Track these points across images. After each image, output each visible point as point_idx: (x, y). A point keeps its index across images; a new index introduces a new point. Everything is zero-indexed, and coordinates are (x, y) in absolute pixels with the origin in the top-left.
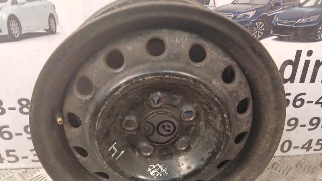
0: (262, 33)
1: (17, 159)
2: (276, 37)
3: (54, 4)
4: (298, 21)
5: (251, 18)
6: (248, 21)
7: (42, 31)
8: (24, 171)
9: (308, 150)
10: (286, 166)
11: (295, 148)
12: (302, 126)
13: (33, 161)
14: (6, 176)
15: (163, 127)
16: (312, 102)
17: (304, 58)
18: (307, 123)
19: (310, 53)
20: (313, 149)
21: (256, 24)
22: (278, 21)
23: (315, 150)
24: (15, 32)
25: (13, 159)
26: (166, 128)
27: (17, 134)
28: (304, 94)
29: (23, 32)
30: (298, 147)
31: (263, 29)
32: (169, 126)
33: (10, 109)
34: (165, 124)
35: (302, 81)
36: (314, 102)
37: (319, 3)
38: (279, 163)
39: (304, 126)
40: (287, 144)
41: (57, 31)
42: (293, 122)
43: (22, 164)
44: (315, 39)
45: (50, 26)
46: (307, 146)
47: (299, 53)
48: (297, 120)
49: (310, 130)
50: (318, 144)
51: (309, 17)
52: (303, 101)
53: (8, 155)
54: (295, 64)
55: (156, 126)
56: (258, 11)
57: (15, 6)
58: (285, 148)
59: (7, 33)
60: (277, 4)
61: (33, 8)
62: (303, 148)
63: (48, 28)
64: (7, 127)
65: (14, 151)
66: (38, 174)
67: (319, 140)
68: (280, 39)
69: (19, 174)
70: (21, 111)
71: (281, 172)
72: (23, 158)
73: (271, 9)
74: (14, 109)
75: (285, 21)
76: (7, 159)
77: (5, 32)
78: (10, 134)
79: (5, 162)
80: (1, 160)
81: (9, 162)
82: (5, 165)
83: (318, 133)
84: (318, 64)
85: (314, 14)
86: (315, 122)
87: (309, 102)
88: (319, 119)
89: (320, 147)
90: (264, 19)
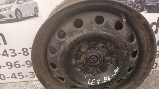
0: (139, 10)
1: (23, 77)
2: (147, 11)
3: (37, 2)
4: (158, 2)
5: (134, 2)
6: (132, 4)
7: (32, 16)
8: (27, 82)
10: (155, 76)
13: (31, 77)
14: (18, 85)
15: (92, 58)
21: (137, 5)
22: (148, 3)
24: (19, 17)
25: (21, 77)
26: (93, 59)
27: (22, 65)
29: (23, 17)
31: (140, 8)
32: (94, 58)
33: (19, 53)
34: (93, 57)
38: (151, 74)
40: (155, 65)
41: (39, 15)
42: (157, 53)
43: (25, 79)
45: (35, 13)
53: (19, 75)
54: (157, 24)
55: (88, 58)
57: (18, 5)
58: (154, 67)
59: (16, 18)
61: (27, 5)
63: (34, 14)
64: (18, 62)
65: (21, 73)
66: (33, 84)
68: (149, 12)
69: (25, 84)
70: (24, 54)
72: (26, 76)
74: (20, 53)
75: (151, 3)
76: (18, 77)
77: (14, 17)
78: (19, 65)
79: (18, 78)
80: (16, 78)
81: (19, 78)
82: (18, 80)
90: (141, 2)
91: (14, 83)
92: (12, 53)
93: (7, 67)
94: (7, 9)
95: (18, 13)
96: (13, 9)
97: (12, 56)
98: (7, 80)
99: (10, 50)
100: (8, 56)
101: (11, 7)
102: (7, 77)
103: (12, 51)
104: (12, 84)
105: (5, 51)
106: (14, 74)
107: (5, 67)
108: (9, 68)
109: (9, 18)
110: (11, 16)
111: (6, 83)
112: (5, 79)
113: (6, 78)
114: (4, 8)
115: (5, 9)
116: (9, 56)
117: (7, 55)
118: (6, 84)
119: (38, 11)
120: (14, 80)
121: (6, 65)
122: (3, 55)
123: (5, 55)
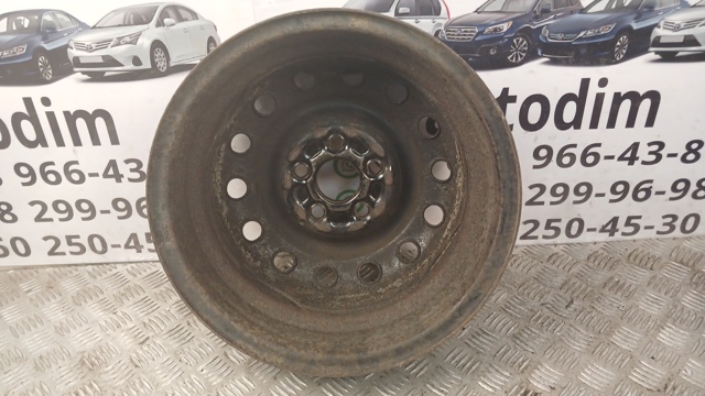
0: (524, 55)
2: (547, 59)
3: (215, 24)
4: (581, 35)
5: (506, 33)
6: (502, 38)
9: (612, 234)
10: (570, 258)
11: (589, 230)
12: (597, 195)
16: (612, 157)
17: (593, 90)
18: (607, 190)
19: (603, 82)
20: (620, 232)
21: (515, 41)
22: (549, 36)
23: (624, 234)
24: (162, 65)
28: (599, 145)
29: (172, 64)
30: (594, 230)
31: (526, 48)
35: (594, 124)
36: (616, 158)
37: (614, 6)
38: (562, 253)
39: (603, 195)
40: (576, 225)
42: (583, 189)
44: (611, 61)
46: (609, 228)
47: (585, 83)
48: (589, 186)
49: (611, 201)
50: (628, 224)
51: (598, 27)
52: (597, 156)
53: (149, 240)
54: (580, 100)
56: (516, 21)
57: (161, 29)
58: (574, 231)
59: (150, 67)
60: (546, 12)
61: (185, 31)
62: (603, 230)
67: (630, 218)
68: (554, 62)
71: (561, 267)
73: (537, 18)
75: (559, 36)
76: (147, 246)
77: (147, 64)
79: (144, 250)
80: (138, 248)
81: (151, 251)
82: (146, 255)
83: (627, 207)
84: (618, 99)
85: (605, 23)
86: (620, 190)
87: (607, 158)
88: (626, 185)
89: (631, 229)
90: (527, 33)
91: (134, 265)
92: (132, 170)
93: (115, 213)
94: (128, 39)
95: (159, 54)
96: (145, 43)
97: (130, 180)
98: (112, 255)
99: (127, 161)
100: (119, 180)
101: (139, 35)
102: (113, 246)
103: (134, 165)
104: (129, 266)
105: (113, 164)
106: (134, 236)
107: (108, 212)
108: (120, 218)
109: (130, 67)
111: (107, 264)
112: (104, 251)
113: (109, 247)
114: (119, 39)
115: (120, 41)
116: (124, 180)
117: (118, 177)
118: (108, 267)
120: (132, 255)
121: (111, 208)
122: (106, 175)
123: (110, 176)
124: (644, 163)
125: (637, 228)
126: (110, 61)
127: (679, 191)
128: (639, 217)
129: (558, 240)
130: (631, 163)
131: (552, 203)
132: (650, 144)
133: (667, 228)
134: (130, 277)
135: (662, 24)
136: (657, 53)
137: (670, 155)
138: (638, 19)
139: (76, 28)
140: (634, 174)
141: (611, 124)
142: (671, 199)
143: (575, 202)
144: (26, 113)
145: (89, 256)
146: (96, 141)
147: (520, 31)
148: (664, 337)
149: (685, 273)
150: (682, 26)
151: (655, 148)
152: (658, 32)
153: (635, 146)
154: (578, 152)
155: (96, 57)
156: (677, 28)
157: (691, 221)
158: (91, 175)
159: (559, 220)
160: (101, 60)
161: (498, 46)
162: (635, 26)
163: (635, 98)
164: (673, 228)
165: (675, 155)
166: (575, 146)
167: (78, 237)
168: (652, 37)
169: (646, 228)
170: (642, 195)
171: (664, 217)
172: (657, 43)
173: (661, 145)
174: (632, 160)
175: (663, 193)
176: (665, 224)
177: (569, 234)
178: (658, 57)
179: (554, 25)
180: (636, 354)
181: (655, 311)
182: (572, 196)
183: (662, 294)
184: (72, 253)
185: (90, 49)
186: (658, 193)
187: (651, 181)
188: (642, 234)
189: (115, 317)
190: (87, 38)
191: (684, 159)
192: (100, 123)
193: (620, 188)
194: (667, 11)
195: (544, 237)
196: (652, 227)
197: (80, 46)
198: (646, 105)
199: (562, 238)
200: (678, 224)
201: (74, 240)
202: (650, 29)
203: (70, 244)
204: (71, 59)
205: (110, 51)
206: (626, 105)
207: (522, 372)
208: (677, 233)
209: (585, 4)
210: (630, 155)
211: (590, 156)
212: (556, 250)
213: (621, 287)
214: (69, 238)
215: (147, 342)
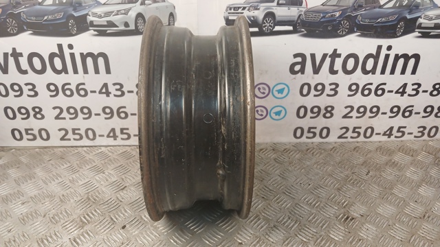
0: (347, 30)
1: (129, 137)
2: (359, 34)
3: (175, 5)
4: (379, 20)
5: (338, 18)
6: (335, 20)
9: (389, 137)
10: (366, 150)
11: (377, 134)
12: (383, 113)
16: (392, 91)
17: (384, 52)
18: (388, 111)
19: (389, 48)
20: (394, 136)
21: (342, 22)
22: (361, 20)
23: (396, 137)
24: (141, 27)
25: (126, 136)
27: (132, 114)
28: (385, 84)
30: (379, 134)
31: (348, 27)
32: (262, 111)
33: (129, 92)
35: (383, 72)
36: (394, 92)
37: (397, 5)
38: (361, 147)
39: (385, 113)
40: (369, 131)
42: (375, 110)
43: (133, 141)
44: (394, 36)
46: (388, 133)
47: (380, 48)
48: (378, 108)
49: (390, 117)
50: (398, 131)
51: (388, 16)
52: (383, 90)
53: (122, 133)
54: (376, 57)
56: (344, 11)
57: (143, 7)
58: (368, 135)
59: (134, 28)
60: (360, 6)
61: (157, 8)
62: (384, 134)
64: (125, 107)
65: (127, 129)
67: (400, 128)
68: (363, 35)
69: (132, 150)
71: (362, 153)
72: (134, 136)
73: (355, 10)
74: (132, 92)
75: (367, 20)
76: (120, 136)
77: (132, 27)
78: (126, 114)
79: (119, 139)
80: (115, 137)
81: (122, 139)
82: (119, 142)
83: (399, 121)
84: (397, 57)
85: (392, 14)
86: (396, 111)
87: (389, 91)
88: (399, 108)
89: (400, 134)
90: (349, 18)
91: (112, 147)
92: (117, 90)
93: (103, 116)
94: (123, 12)
95: (140, 21)
96: (133, 14)
97: (115, 96)
98: (99, 141)
99: (114, 84)
100: (108, 96)
101: (130, 9)
102: (100, 136)
103: (118, 87)
104: (109, 148)
105: (105, 85)
106: (113, 130)
107: (99, 115)
108: (106, 118)
109: (122, 28)
110: (126, 25)
111: (95, 146)
112: (94, 139)
113: (97, 136)
114: (118, 11)
115: (118, 13)
116: (111, 95)
117: (108, 94)
118: (96, 148)
119: (174, 20)
120: (111, 141)
121: (101, 112)
122: (100, 92)
123: (103, 93)
124: (409, 95)
125: (403, 133)
126: (111, 24)
127: (428, 112)
128: (405, 127)
129: (358, 139)
130: (402, 95)
131: (357, 117)
132: (413, 85)
133: (420, 134)
134: (110, 154)
135: (423, 17)
136: (419, 32)
137: (424, 91)
138: (410, 13)
139: (94, 4)
140: (403, 102)
141: (392, 72)
142: (423, 117)
143: (370, 117)
144: (58, 53)
145: (85, 142)
146: (97, 71)
147: (346, 17)
148: (422, 191)
149: (431, 158)
150: (434, 18)
151: (416, 87)
152: (421, 20)
153: (405, 85)
154: (373, 88)
155: (103, 21)
156: (431, 19)
157: (434, 130)
158: (92, 92)
159: (360, 128)
160: (106, 24)
161: (333, 25)
162: (409, 17)
163: (406, 57)
164: (423, 134)
165: (426, 91)
166: (371, 84)
167: (79, 129)
168: (417, 24)
169: (409, 134)
170: (407, 114)
171: (419, 128)
172: (420, 27)
173: (419, 85)
174: (403, 93)
175: (419, 113)
176: (419, 132)
177: (365, 136)
178: (420, 35)
179: (365, 14)
180: (407, 199)
181: (415, 178)
182: (368, 114)
183: (419, 169)
184: (75, 139)
185: (100, 17)
186: (416, 113)
187: (413, 106)
188: (406, 137)
189: (104, 175)
190: (99, 10)
191: (431, 94)
192: (101, 61)
193: (395, 110)
194: (426, 9)
195: (352, 137)
196: (411, 133)
197: (95, 15)
198: (412, 62)
199: (362, 138)
200: (426, 132)
201: (76, 132)
202: (417, 19)
203: (74, 133)
204: (88, 22)
205: (111, 18)
206: (401, 61)
207: (344, 207)
208: (426, 137)
209: (382, 3)
210: (402, 91)
211: (380, 90)
212: (358, 145)
213: (396, 165)
214: (74, 130)
215: (126, 189)
